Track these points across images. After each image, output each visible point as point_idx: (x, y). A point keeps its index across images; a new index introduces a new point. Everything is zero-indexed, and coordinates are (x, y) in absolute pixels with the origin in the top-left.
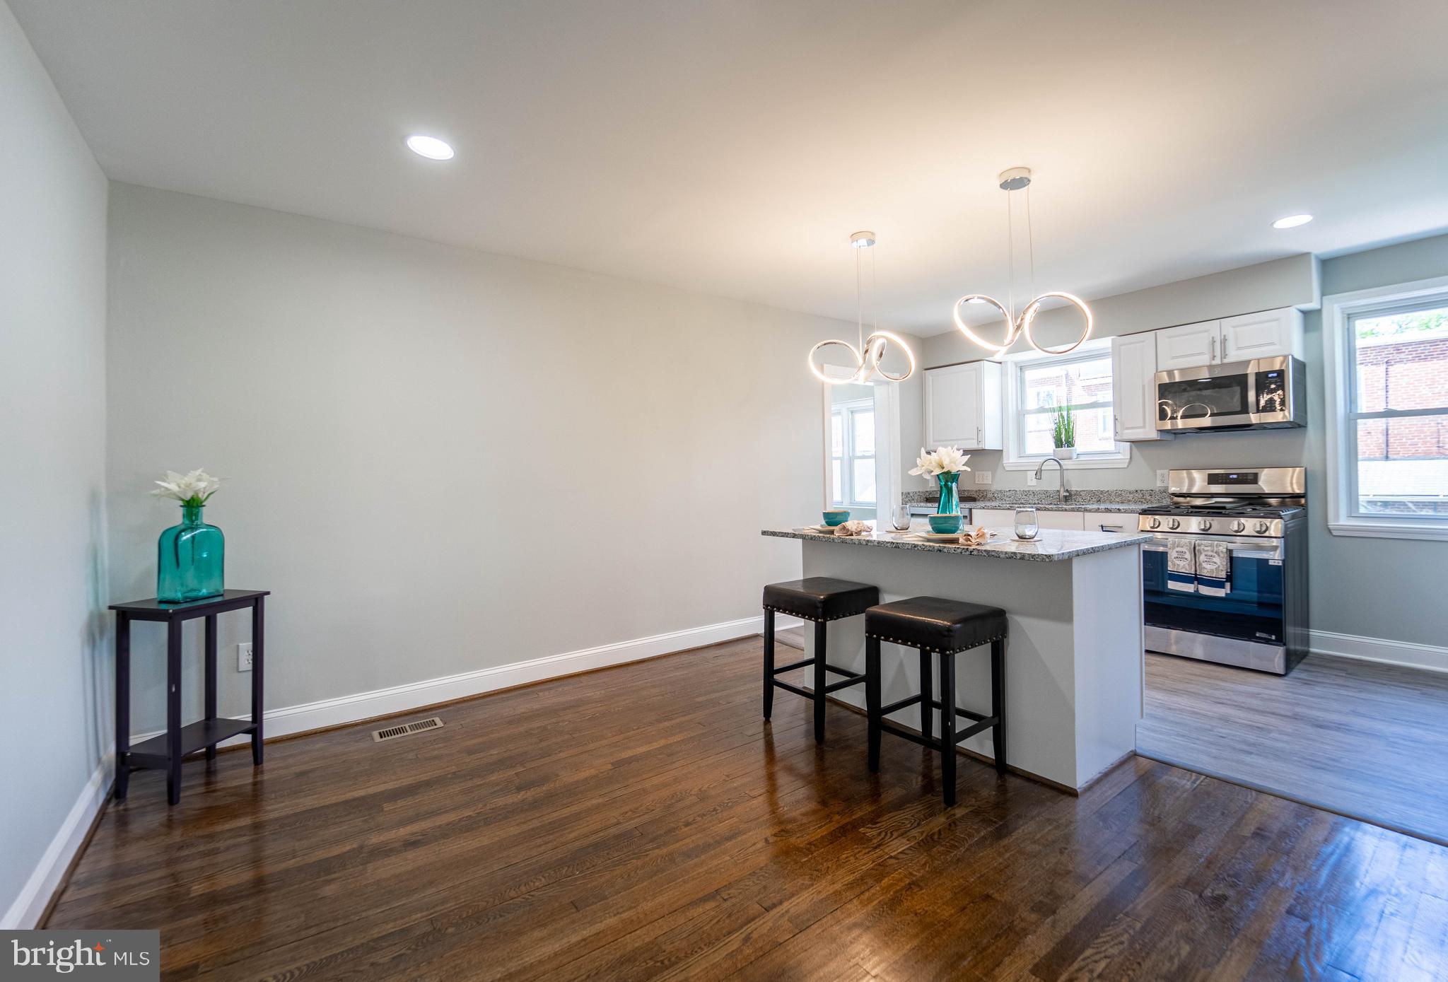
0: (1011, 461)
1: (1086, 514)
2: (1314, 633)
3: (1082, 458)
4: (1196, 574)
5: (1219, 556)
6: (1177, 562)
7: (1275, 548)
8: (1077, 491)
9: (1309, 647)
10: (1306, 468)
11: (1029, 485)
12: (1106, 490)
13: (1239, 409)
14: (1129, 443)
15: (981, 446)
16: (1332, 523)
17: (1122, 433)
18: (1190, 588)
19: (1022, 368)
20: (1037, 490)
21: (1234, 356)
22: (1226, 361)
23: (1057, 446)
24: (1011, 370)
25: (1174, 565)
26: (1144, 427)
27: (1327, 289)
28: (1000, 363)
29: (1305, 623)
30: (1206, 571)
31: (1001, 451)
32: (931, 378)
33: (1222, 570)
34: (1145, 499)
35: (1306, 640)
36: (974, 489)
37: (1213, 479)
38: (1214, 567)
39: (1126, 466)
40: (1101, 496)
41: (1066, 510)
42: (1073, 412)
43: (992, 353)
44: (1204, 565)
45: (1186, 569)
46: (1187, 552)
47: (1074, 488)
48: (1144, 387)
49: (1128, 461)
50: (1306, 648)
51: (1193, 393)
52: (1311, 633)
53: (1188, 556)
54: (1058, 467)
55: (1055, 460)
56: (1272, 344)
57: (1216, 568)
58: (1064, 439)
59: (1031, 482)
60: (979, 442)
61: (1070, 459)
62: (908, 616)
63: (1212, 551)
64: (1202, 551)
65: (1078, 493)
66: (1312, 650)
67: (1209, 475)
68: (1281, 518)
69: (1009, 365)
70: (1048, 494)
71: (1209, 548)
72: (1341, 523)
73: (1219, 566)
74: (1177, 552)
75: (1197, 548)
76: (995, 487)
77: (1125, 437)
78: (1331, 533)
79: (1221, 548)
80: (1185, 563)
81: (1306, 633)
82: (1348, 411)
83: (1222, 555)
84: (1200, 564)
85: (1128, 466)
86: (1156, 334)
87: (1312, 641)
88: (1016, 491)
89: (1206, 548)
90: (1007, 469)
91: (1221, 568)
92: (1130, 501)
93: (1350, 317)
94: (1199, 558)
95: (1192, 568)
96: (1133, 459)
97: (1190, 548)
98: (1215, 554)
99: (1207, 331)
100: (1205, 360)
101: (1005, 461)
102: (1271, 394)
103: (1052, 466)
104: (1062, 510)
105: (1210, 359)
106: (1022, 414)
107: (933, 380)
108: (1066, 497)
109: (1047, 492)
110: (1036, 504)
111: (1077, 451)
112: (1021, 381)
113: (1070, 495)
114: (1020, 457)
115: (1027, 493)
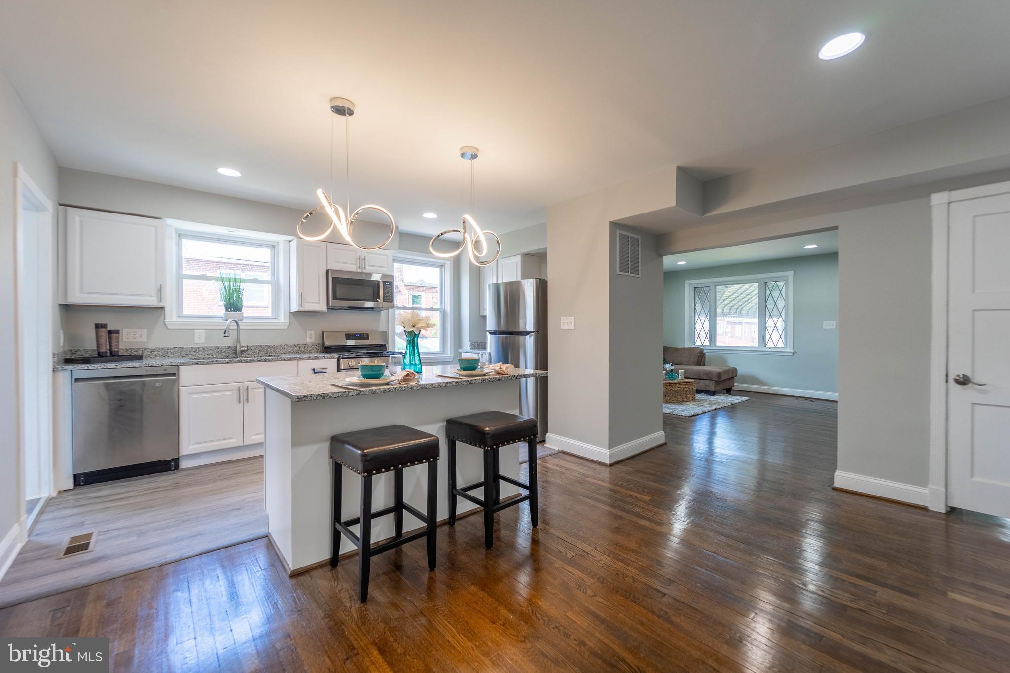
0: (174, 319)
3: (248, 321)
11: (196, 342)
15: (161, 304)
17: (304, 305)
20: (208, 346)
21: (367, 269)
22: (364, 271)
23: (227, 310)
26: (319, 303)
34: (301, 351)
37: (349, 337)
39: (287, 327)
41: (284, 360)
42: (239, 284)
48: (319, 276)
49: (288, 324)
51: (351, 286)
54: (236, 327)
56: (384, 267)
58: (233, 305)
59: (201, 339)
60: (160, 300)
67: (346, 334)
76: (152, 345)
77: (306, 309)
86: (327, 244)
88: (183, 348)
90: (170, 328)
92: (290, 352)
96: (292, 324)
99: (355, 252)
100: (354, 268)
101: (167, 319)
102: (388, 293)
103: (234, 326)
104: (259, 361)
105: (357, 268)
106: (180, 278)
107: (81, 222)
108: (242, 351)
109: (218, 348)
110: (209, 358)
111: (245, 315)
112: (179, 246)
113: (247, 350)
114: (179, 317)
115: (195, 350)
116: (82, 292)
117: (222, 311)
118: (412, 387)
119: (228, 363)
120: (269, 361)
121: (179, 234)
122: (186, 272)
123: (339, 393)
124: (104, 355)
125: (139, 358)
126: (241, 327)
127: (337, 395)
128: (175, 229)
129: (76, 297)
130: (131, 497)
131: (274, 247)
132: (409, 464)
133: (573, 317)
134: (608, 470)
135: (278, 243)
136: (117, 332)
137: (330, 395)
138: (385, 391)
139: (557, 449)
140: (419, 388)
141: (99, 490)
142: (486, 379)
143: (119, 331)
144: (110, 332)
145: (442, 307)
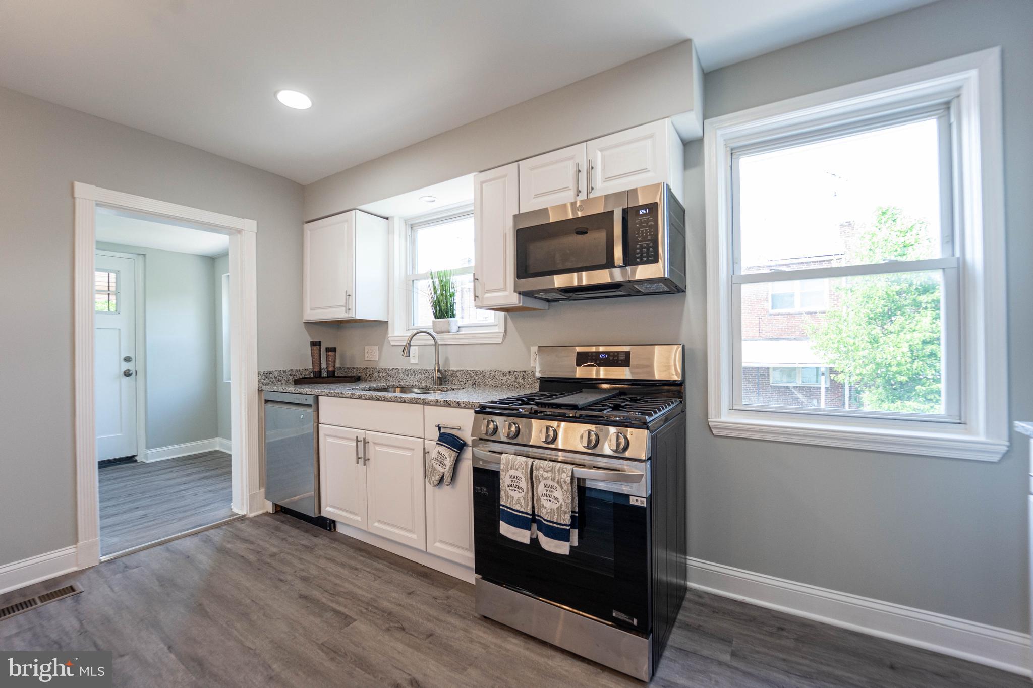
1: (425, 408)
2: (693, 562)
3: (464, 331)
4: (533, 514)
5: (562, 488)
6: (512, 493)
7: (637, 479)
8: (453, 371)
9: (685, 579)
10: (684, 346)
11: (412, 363)
13: (604, 262)
14: (502, 314)
15: (352, 315)
16: (713, 419)
17: (483, 298)
18: (524, 537)
19: (413, 226)
21: (602, 188)
22: (591, 196)
23: (436, 317)
24: (398, 225)
25: (507, 496)
26: (505, 289)
27: (709, 111)
28: (387, 219)
29: (682, 548)
30: (544, 511)
31: (386, 323)
32: (309, 232)
33: (565, 512)
34: (518, 383)
35: (683, 571)
36: (362, 367)
37: (584, 360)
38: (555, 506)
39: (500, 341)
40: (476, 378)
41: (404, 402)
44: (543, 501)
45: (521, 506)
46: (523, 479)
47: (453, 367)
49: (502, 335)
50: (682, 582)
52: (689, 562)
53: (523, 484)
54: (433, 342)
55: (430, 334)
56: (645, 170)
57: (558, 508)
58: (443, 308)
60: (349, 310)
61: (448, 332)
63: (553, 480)
64: (541, 479)
65: (454, 374)
66: (691, 584)
67: (578, 354)
68: (647, 428)
69: (396, 220)
70: (427, 374)
71: (549, 475)
72: (723, 419)
73: (561, 505)
74: (511, 477)
75: (534, 473)
77: (486, 303)
78: (711, 432)
79: (564, 476)
80: (520, 495)
81: (683, 561)
82: (731, 273)
83: (565, 488)
84: (539, 500)
85: (503, 341)
86: (519, 166)
87: (690, 573)
88: (399, 370)
89: (546, 475)
90: (393, 343)
91: (564, 508)
93: (734, 152)
94: (537, 488)
95: (528, 505)
96: (508, 333)
97: (526, 472)
98: (556, 485)
99: (572, 158)
100: (567, 197)
101: (390, 334)
102: (645, 239)
106: (412, 279)
114: (407, 329)
115: (408, 373)
116: (312, 306)
117: (430, 319)
128: (404, 220)
129: (310, 314)
143: (335, 348)
144: (328, 350)
145: (953, 255)
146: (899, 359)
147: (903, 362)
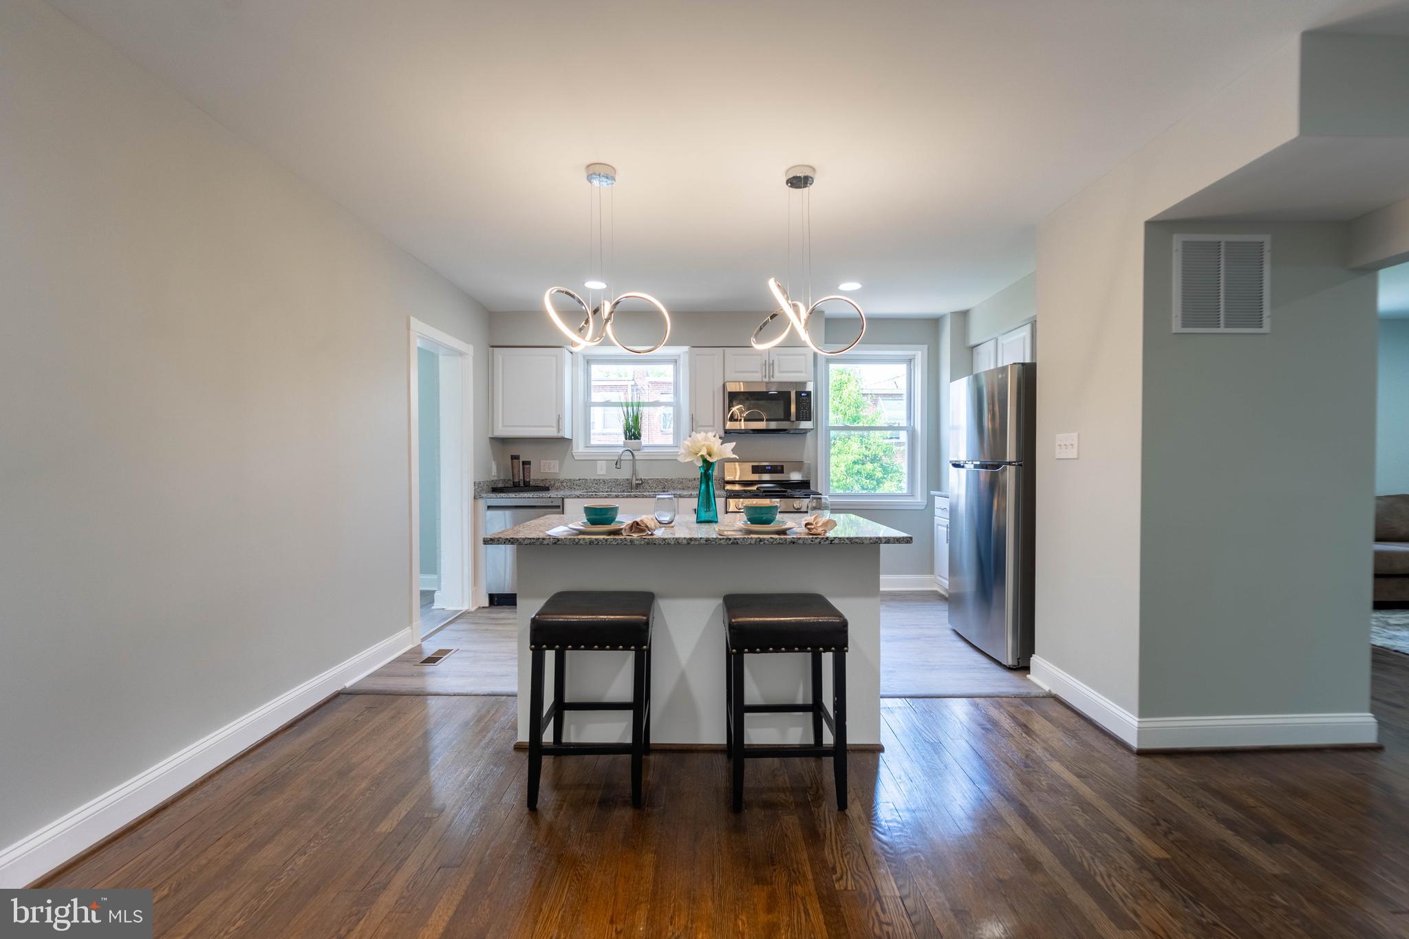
0: (580, 451)
1: (681, 499)
3: (647, 450)
8: (649, 479)
12: (670, 478)
13: (782, 416)
15: (560, 435)
20: (608, 478)
21: (780, 377)
22: (772, 380)
26: (713, 426)
28: (572, 353)
31: (572, 440)
32: (496, 356)
36: (540, 478)
37: (756, 470)
40: (668, 483)
42: (641, 408)
43: (573, 344)
48: (714, 392)
51: (752, 402)
54: (632, 458)
55: (630, 451)
56: (801, 372)
58: (633, 432)
59: (602, 471)
60: (559, 430)
62: (752, 619)
67: (753, 466)
70: (618, 482)
76: (562, 476)
86: (724, 350)
88: (585, 480)
90: (576, 458)
92: (689, 487)
99: (761, 355)
100: (759, 377)
101: (573, 450)
102: (804, 408)
103: (628, 456)
104: (636, 497)
105: (762, 377)
106: (588, 405)
107: (503, 359)
108: (637, 485)
109: (617, 480)
110: (607, 492)
111: (643, 444)
112: (588, 373)
113: (642, 483)
114: (587, 447)
115: (597, 482)
116: (503, 426)
117: (621, 439)
118: (632, 541)
119: (606, 497)
120: (646, 497)
121: (587, 360)
122: (594, 400)
123: (531, 539)
124: (517, 484)
125: (546, 489)
126: (637, 458)
127: (529, 541)
128: (584, 356)
129: (502, 431)
130: (511, 624)
131: (676, 361)
132: (596, 647)
133: (1076, 434)
134: (1133, 758)
135: (679, 356)
136: (529, 463)
137: (520, 540)
138: (591, 542)
139: (1047, 688)
140: (643, 542)
141: (500, 613)
142: (764, 539)
143: (530, 462)
144: (524, 463)
145: (910, 425)
146: (838, 476)
147: (841, 478)
